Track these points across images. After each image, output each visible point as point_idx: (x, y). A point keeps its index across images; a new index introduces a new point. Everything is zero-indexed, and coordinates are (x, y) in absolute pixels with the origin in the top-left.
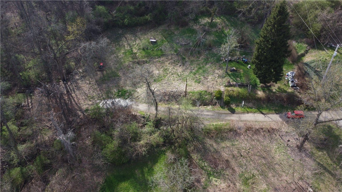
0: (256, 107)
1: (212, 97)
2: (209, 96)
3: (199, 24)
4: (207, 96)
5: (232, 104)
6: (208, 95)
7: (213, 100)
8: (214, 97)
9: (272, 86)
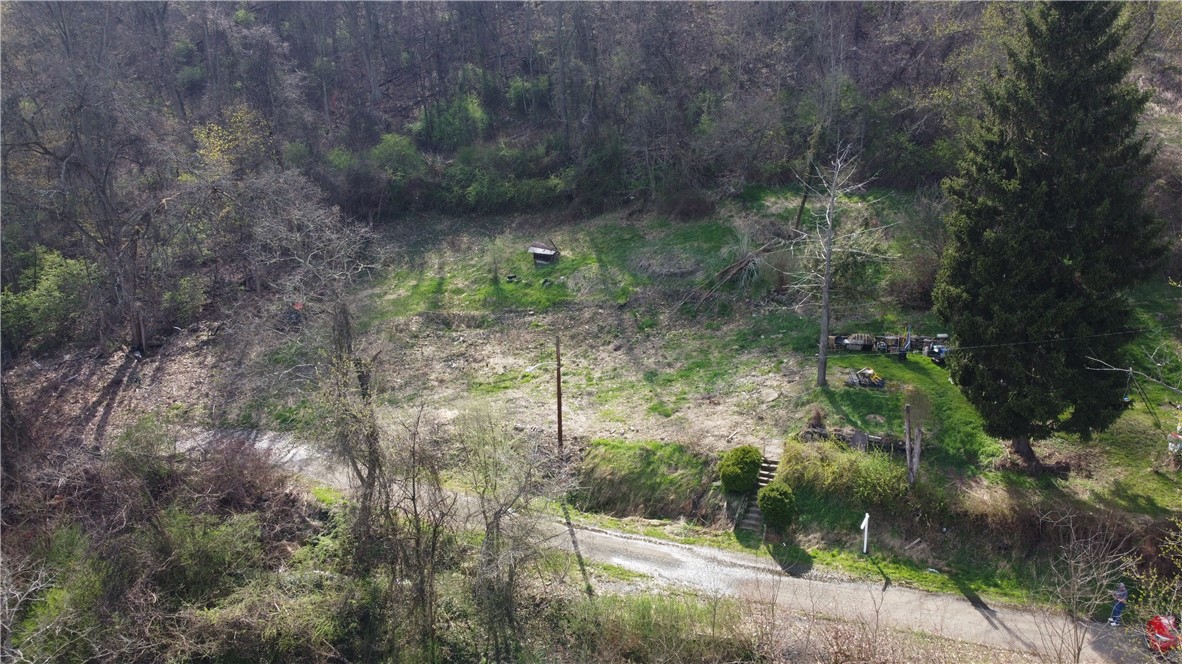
0: (948, 565)
1: (705, 479)
2: (694, 471)
3: (758, 210)
4: (680, 472)
5: (806, 530)
6: (685, 468)
7: (705, 492)
8: (715, 480)
9: (1072, 474)
